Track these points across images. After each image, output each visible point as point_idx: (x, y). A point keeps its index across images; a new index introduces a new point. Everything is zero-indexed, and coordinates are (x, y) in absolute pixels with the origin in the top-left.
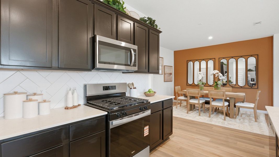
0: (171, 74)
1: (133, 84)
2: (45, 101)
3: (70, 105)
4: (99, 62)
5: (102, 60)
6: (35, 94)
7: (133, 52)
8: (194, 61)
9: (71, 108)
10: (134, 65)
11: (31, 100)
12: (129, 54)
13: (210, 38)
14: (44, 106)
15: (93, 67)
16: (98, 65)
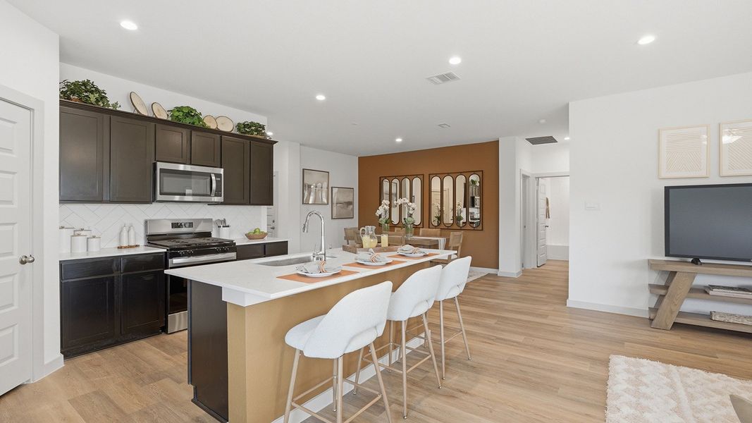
0: (350, 203)
1: (224, 221)
2: (94, 237)
3: (125, 244)
4: (161, 194)
5: (165, 190)
6: (82, 230)
7: (213, 178)
8: (391, 178)
9: (125, 247)
10: (218, 195)
11: (79, 235)
12: (209, 180)
13: (399, 140)
14: (93, 242)
15: (154, 200)
16: (159, 197)
